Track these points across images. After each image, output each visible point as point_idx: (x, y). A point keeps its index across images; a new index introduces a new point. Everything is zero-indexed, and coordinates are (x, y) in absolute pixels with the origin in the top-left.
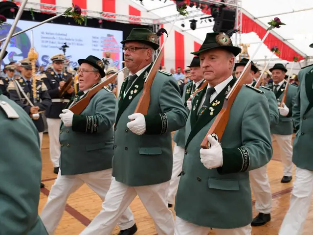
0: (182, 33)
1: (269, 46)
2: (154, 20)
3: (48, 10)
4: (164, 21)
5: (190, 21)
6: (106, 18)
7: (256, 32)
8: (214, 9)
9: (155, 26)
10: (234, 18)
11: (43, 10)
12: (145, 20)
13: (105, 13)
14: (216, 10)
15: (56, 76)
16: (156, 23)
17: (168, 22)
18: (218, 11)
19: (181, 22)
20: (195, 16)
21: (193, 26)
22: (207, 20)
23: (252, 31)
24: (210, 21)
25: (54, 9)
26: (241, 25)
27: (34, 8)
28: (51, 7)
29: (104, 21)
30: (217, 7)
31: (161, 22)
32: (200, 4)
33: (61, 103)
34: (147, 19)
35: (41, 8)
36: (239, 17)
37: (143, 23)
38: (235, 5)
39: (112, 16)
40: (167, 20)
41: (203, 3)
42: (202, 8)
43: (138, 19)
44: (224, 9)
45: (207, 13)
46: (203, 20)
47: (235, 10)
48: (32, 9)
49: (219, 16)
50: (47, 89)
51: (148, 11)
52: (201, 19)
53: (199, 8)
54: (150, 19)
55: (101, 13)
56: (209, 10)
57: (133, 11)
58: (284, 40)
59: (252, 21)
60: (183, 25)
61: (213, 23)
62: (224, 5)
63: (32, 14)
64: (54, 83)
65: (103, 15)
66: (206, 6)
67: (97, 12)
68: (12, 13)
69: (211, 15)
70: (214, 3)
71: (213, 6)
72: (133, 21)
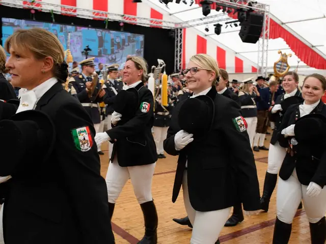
0: (205, 38)
1: (297, 52)
2: (176, 24)
3: (69, 12)
4: (187, 25)
5: (214, 25)
6: (128, 21)
7: (283, 38)
8: (241, 13)
9: (177, 30)
10: (261, 23)
11: (64, 12)
12: (167, 23)
13: (127, 16)
14: (243, 14)
15: (84, 80)
16: (179, 26)
17: (191, 26)
18: (245, 15)
19: (205, 26)
20: (220, 20)
21: (218, 30)
22: (233, 24)
23: (280, 37)
24: (236, 25)
25: (75, 11)
26: (268, 30)
27: (54, 10)
28: (72, 9)
29: (125, 24)
30: (244, 11)
31: (183, 25)
32: (227, 8)
33: (90, 107)
34: (169, 23)
35: (62, 10)
36: (267, 22)
37: (165, 27)
38: (263, 10)
39: (134, 19)
40: (190, 24)
41: (230, 7)
42: (228, 12)
43: (161, 23)
44: (251, 13)
45: (234, 18)
46: (229, 24)
47: (263, 14)
48: (52, 11)
49: (246, 21)
50: (76, 93)
51: (170, 15)
52: (226, 23)
53: (225, 12)
54: (173, 23)
55: (123, 16)
56: (236, 14)
57: (155, 14)
58: (313, 46)
59: (279, 26)
60: (207, 30)
61: (239, 28)
62: (251, 9)
63: (53, 16)
64: (82, 87)
65: (125, 18)
66: (233, 10)
67: (119, 15)
68: (32, 14)
69: (237, 20)
70: (241, 7)
71: (240, 10)
72: (155, 25)
